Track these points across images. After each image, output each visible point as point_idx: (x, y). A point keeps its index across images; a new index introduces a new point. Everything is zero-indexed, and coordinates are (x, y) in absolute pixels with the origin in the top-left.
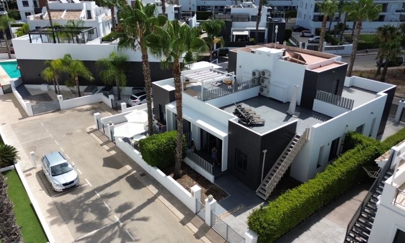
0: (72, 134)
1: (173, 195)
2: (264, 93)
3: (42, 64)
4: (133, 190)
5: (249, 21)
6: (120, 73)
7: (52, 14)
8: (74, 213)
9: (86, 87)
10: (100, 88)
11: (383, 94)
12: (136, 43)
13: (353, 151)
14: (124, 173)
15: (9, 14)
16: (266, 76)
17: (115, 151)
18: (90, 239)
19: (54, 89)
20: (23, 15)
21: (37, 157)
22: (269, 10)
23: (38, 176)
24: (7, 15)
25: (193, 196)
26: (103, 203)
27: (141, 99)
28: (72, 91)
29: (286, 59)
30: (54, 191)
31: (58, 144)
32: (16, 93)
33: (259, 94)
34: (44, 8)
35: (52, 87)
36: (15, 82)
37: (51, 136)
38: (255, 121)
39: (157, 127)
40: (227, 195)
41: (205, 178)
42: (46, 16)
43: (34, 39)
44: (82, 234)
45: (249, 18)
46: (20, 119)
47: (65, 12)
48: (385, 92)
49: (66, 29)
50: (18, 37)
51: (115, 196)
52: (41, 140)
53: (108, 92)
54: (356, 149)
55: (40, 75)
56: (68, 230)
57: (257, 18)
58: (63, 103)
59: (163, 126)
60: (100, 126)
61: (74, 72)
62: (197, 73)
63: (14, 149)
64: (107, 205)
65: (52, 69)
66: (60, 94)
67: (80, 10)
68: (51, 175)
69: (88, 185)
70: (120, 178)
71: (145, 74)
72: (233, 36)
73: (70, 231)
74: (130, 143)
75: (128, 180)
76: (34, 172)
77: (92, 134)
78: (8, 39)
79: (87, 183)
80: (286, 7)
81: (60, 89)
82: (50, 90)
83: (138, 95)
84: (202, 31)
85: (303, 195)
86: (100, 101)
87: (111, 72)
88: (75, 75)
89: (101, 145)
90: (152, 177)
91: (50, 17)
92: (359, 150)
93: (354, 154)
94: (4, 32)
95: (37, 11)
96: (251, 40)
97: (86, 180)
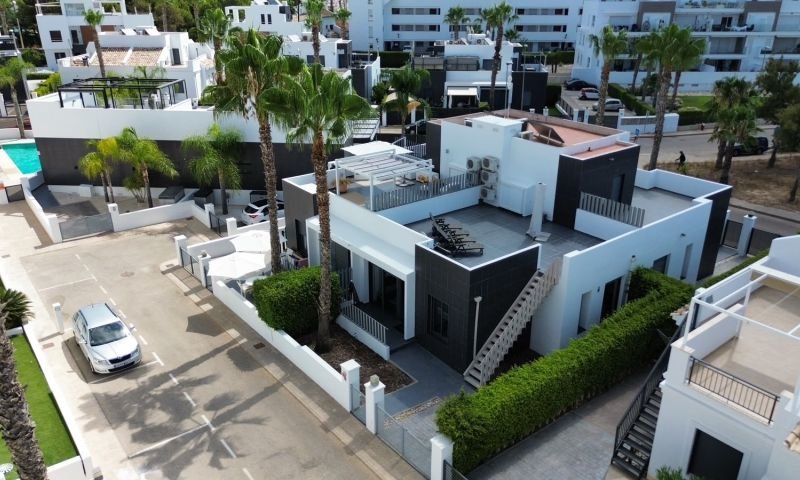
0: (132, 274)
1: (312, 381)
2: (489, 199)
3: (81, 146)
4: (239, 371)
5: (478, 69)
6: (228, 163)
7: (106, 55)
8: (129, 410)
9: (163, 189)
10: (190, 192)
11: (704, 201)
12: (248, 105)
13: (640, 301)
14: (225, 343)
15: (23, 56)
16: (491, 167)
17: (211, 304)
18: (154, 455)
19: (103, 193)
20: (50, 58)
21: (65, 315)
22: (516, 50)
23: (66, 348)
24: (20, 57)
25: (345, 379)
26: (183, 395)
27: (265, 211)
28: (137, 197)
29: (527, 137)
30: (95, 373)
31: (105, 292)
32: (33, 202)
33: (481, 200)
34: (91, 45)
35: (100, 190)
36: (31, 181)
37: (94, 277)
38: (466, 247)
39: (292, 261)
40: (411, 381)
41: (373, 352)
42: (93, 59)
43: (68, 99)
44: (141, 445)
45: (478, 65)
46: (36, 248)
47: (130, 51)
48: (708, 198)
49: (131, 83)
50: (39, 96)
51: (206, 383)
52: (75, 285)
53: (204, 199)
54: (646, 299)
55: (76, 168)
56: (115, 440)
57: (493, 64)
58: (119, 218)
59: (302, 259)
60: (187, 260)
61: (140, 162)
62: (364, 161)
63: (24, 297)
64: (188, 398)
65: (101, 156)
66: (113, 202)
67: (159, 49)
68: (89, 345)
69: (158, 362)
70: (217, 351)
71: (265, 160)
72: (448, 97)
73: (120, 441)
74: (238, 289)
75: (231, 354)
76: (59, 341)
77: (170, 275)
78: (20, 103)
79: (154, 359)
80: (555, 44)
81: (115, 194)
82: (95, 195)
83: (259, 204)
84: (391, 89)
85: (541, 376)
86: (188, 216)
87: (211, 161)
88: (142, 166)
89: (186, 294)
90: (277, 350)
91: (101, 60)
92: (652, 300)
93: (643, 306)
94: (12, 87)
95: (78, 50)
96: (482, 104)
97: (154, 354)
